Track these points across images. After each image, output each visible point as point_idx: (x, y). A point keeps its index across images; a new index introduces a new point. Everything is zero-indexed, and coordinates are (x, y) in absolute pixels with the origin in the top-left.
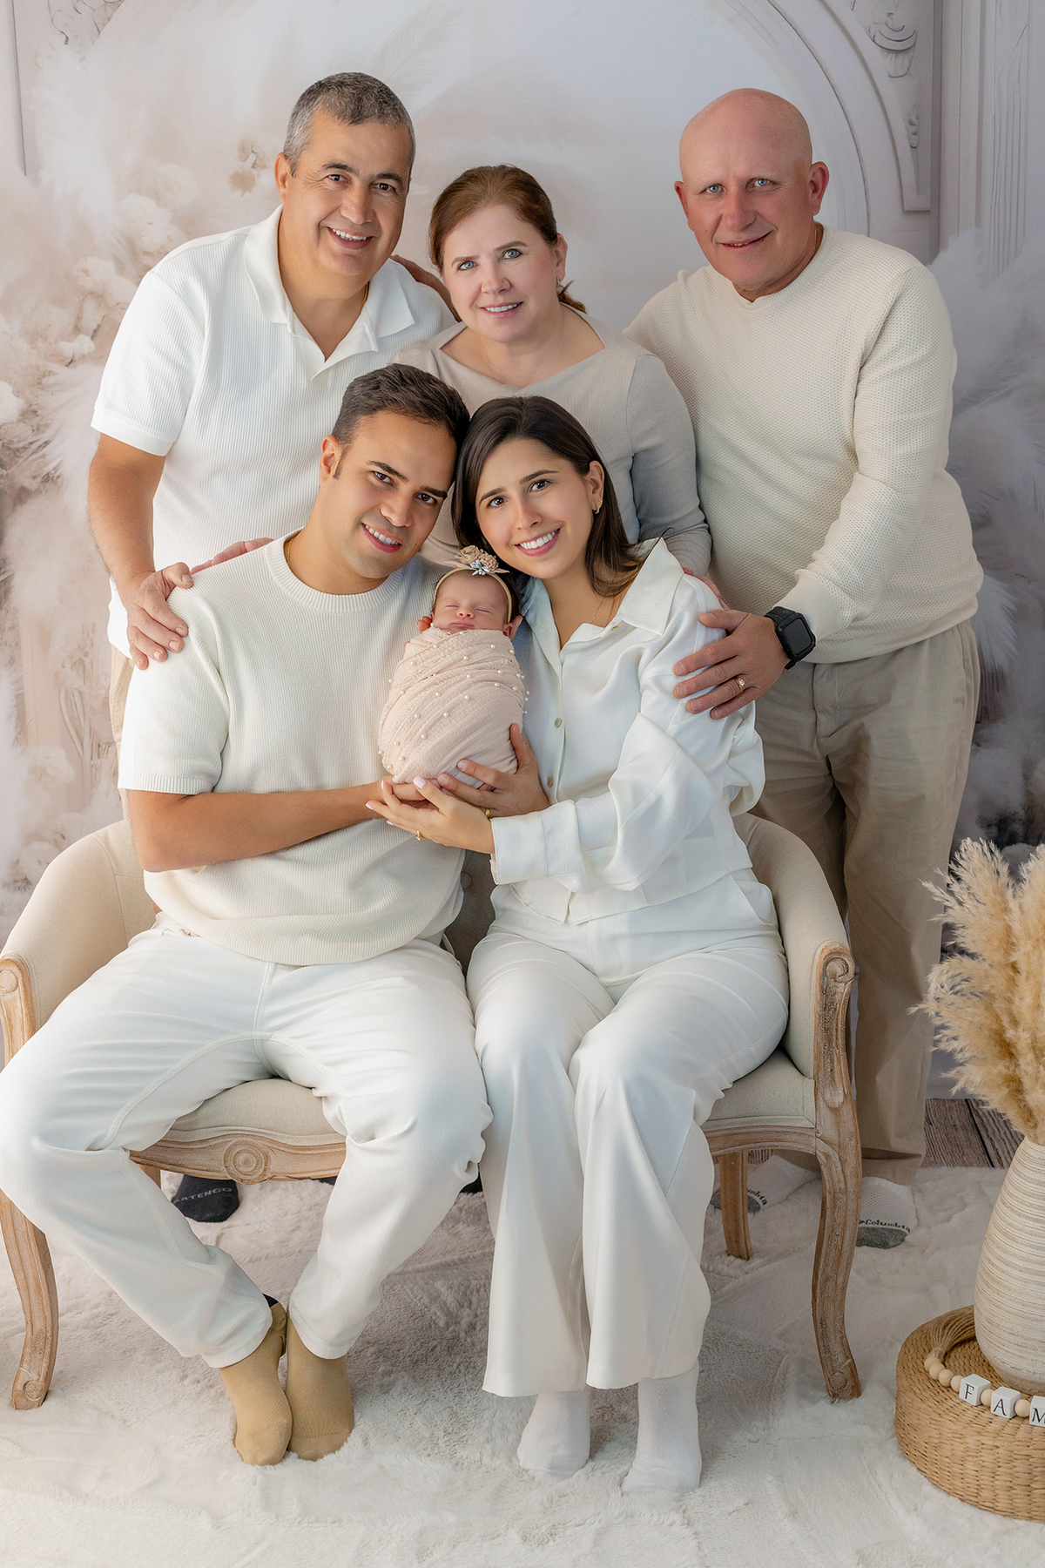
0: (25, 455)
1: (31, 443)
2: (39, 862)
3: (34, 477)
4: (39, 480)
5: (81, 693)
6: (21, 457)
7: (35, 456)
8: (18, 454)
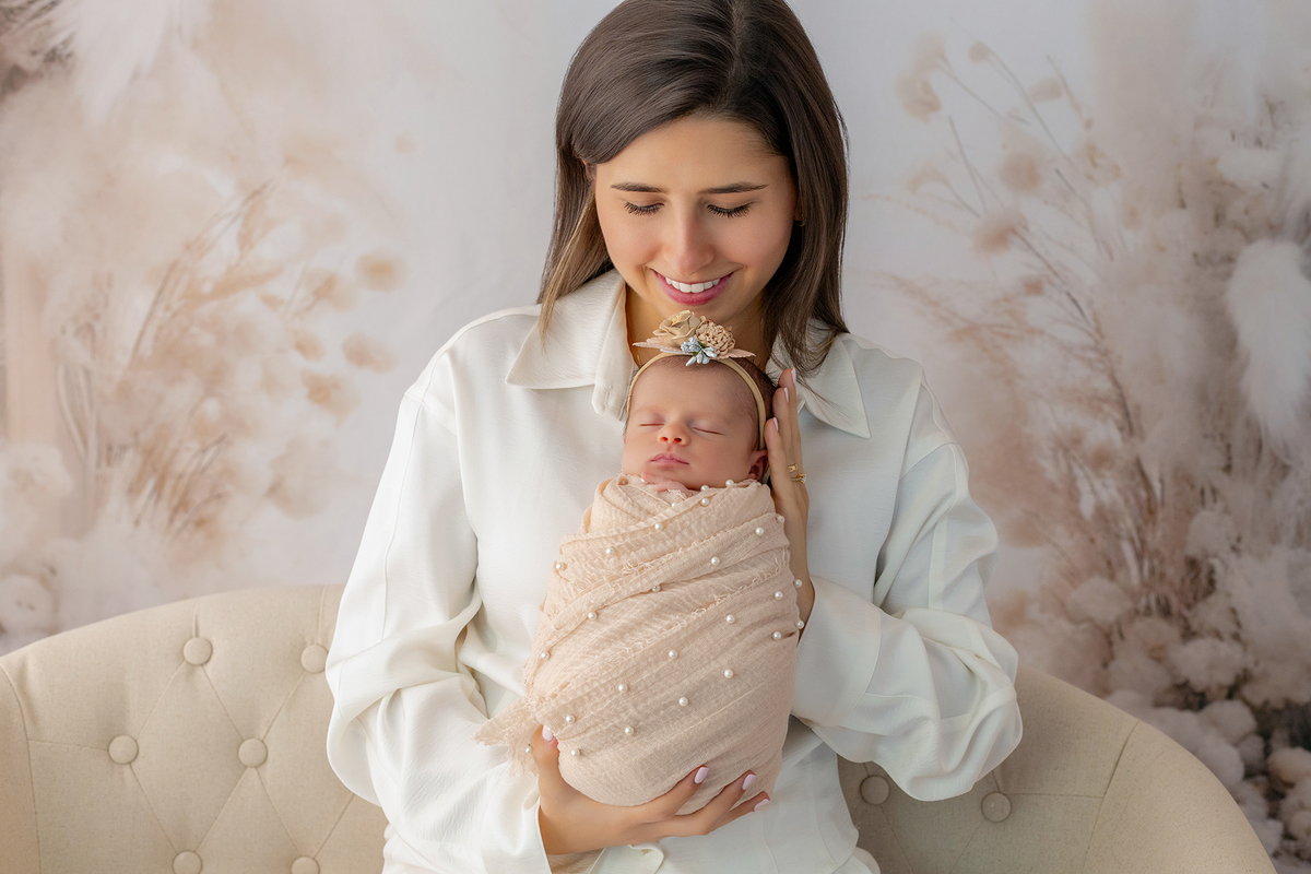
0: (21, 19)
2: (19, 604)
3: (34, 53)
4: (40, 57)
5: (87, 373)
6: (14, 21)
7: (37, 21)
8: (11, 16)
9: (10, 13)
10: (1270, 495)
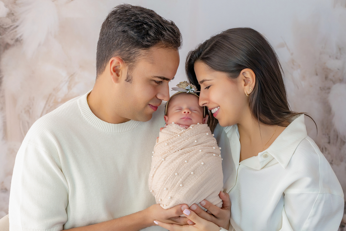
0: (9, 30)
1: (11, 26)
3: (12, 39)
4: (14, 41)
5: (28, 123)
7: (13, 31)
9: (5, 29)
10: (340, 149)
